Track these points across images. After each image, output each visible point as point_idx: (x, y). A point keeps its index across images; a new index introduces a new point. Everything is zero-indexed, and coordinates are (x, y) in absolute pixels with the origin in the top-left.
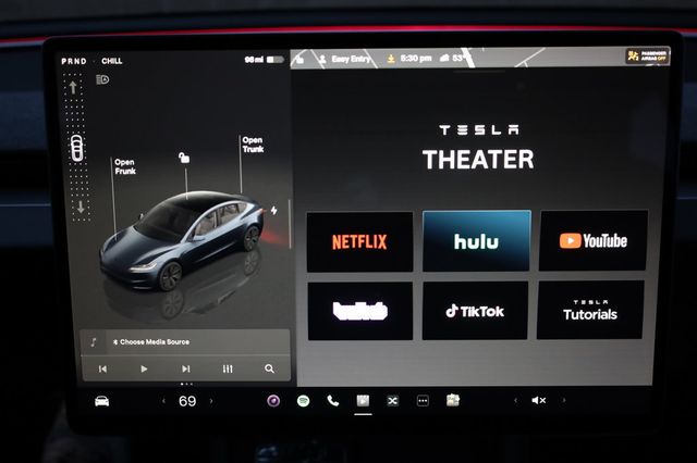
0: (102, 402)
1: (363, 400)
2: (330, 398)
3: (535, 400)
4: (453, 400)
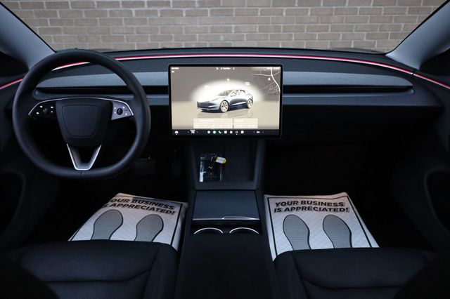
1: (226, 132)
2: (219, 132)
3: (258, 132)
4: (242, 132)
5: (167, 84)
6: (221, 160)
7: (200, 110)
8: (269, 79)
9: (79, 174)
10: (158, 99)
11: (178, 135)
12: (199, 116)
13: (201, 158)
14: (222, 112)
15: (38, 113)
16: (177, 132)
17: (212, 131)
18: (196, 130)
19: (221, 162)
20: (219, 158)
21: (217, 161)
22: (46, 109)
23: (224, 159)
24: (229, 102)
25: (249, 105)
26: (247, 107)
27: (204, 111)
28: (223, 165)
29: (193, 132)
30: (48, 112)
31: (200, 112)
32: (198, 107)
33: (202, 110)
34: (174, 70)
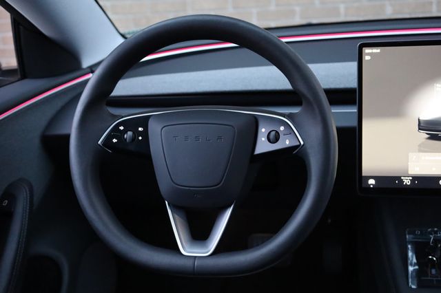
7: (424, 135)
9: (189, 263)
11: (375, 188)
12: (422, 149)
15: (115, 140)
16: (372, 182)
18: (415, 178)
22: (130, 133)
27: (433, 137)
29: (407, 181)
30: (134, 139)
31: (424, 140)
32: (419, 129)
33: (428, 136)
34: (368, 54)
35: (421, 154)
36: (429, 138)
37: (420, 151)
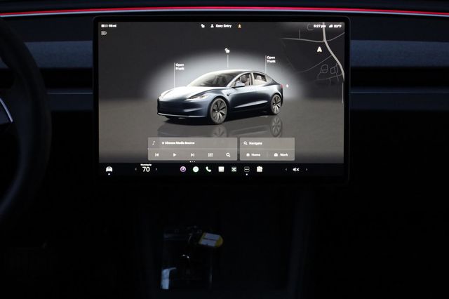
0: (109, 169)
1: (221, 169)
2: (207, 168)
3: (294, 170)
4: (260, 169)
5: (90, 65)
6: (210, 240)
7: (163, 117)
8: (320, 50)
10: (69, 98)
12: (163, 133)
13: (166, 236)
14: (214, 124)
17: (189, 165)
18: (155, 164)
19: (212, 244)
20: (207, 235)
21: (203, 242)
23: (217, 237)
24: (229, 99)
25: (276, 108)
26: (270, 113)
27: (172, 121)
28: (216, 251)
29: (147, 168)
31: (163, 124)
32: (159, 112)
33: (167, 119)
34: (104, 29)
35: (161, 138)
36: (168, 122)
37: (161, 135)
